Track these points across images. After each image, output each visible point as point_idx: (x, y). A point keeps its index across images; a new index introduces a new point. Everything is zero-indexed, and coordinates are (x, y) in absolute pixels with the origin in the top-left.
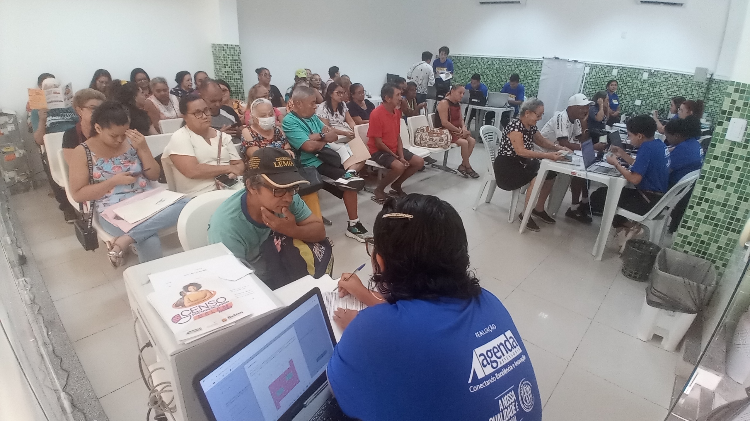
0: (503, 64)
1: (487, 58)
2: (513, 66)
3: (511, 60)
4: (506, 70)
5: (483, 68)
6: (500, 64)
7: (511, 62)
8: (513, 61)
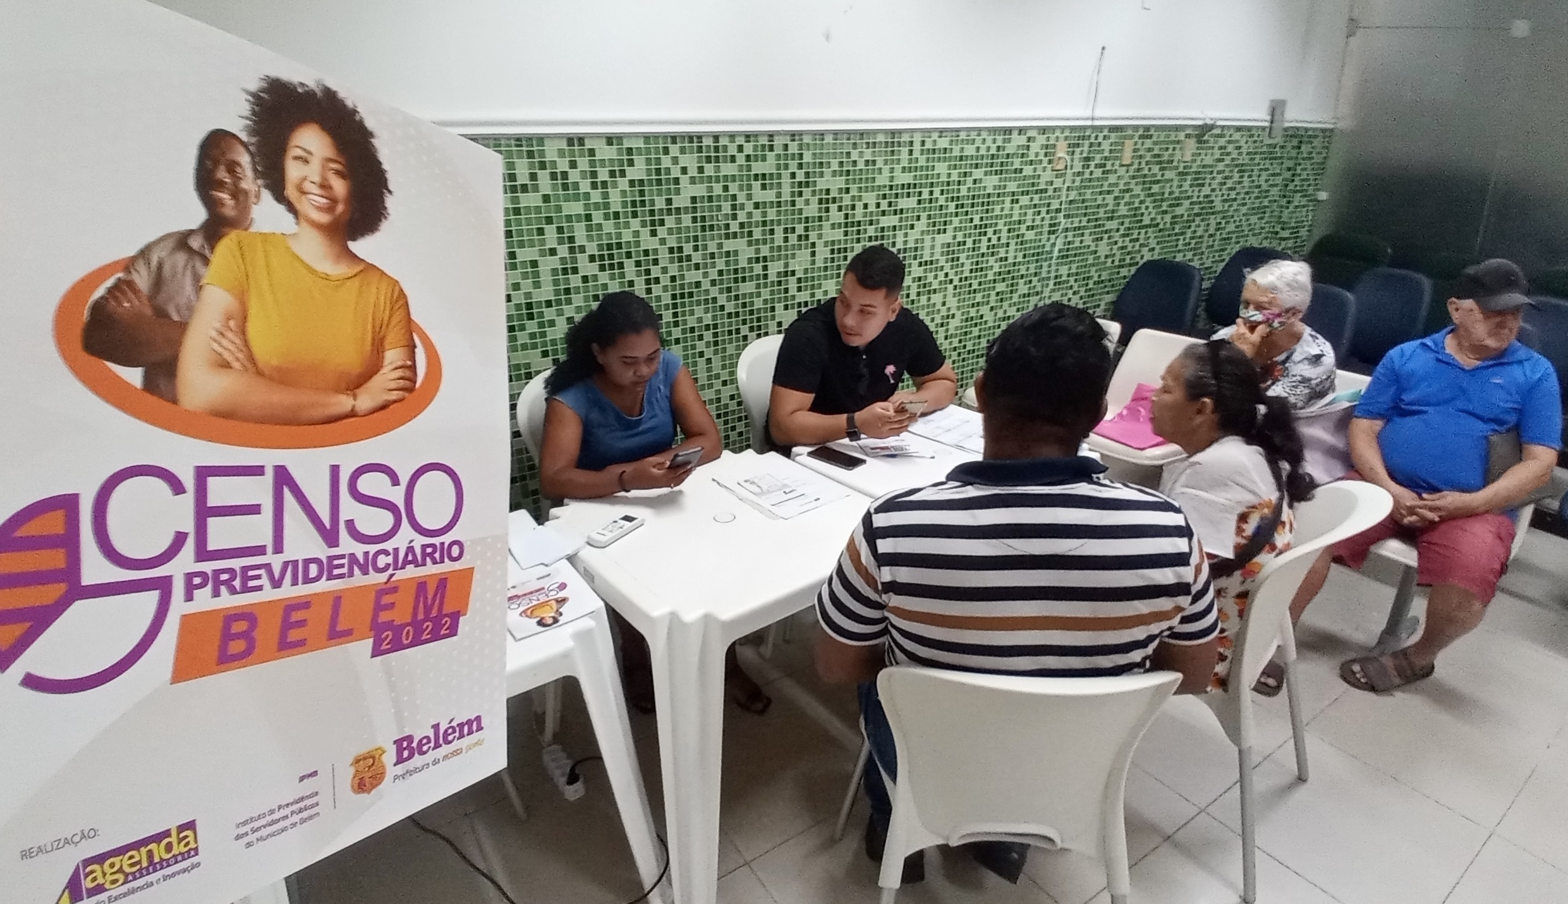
0: (728, 169)
1: (610, 140)
2: (786, 180)
3: (764, 141)
4: (749, 207)
5: (597, 217)
6: (709, 169)
7: (771, 156)
8: (778, 150)
